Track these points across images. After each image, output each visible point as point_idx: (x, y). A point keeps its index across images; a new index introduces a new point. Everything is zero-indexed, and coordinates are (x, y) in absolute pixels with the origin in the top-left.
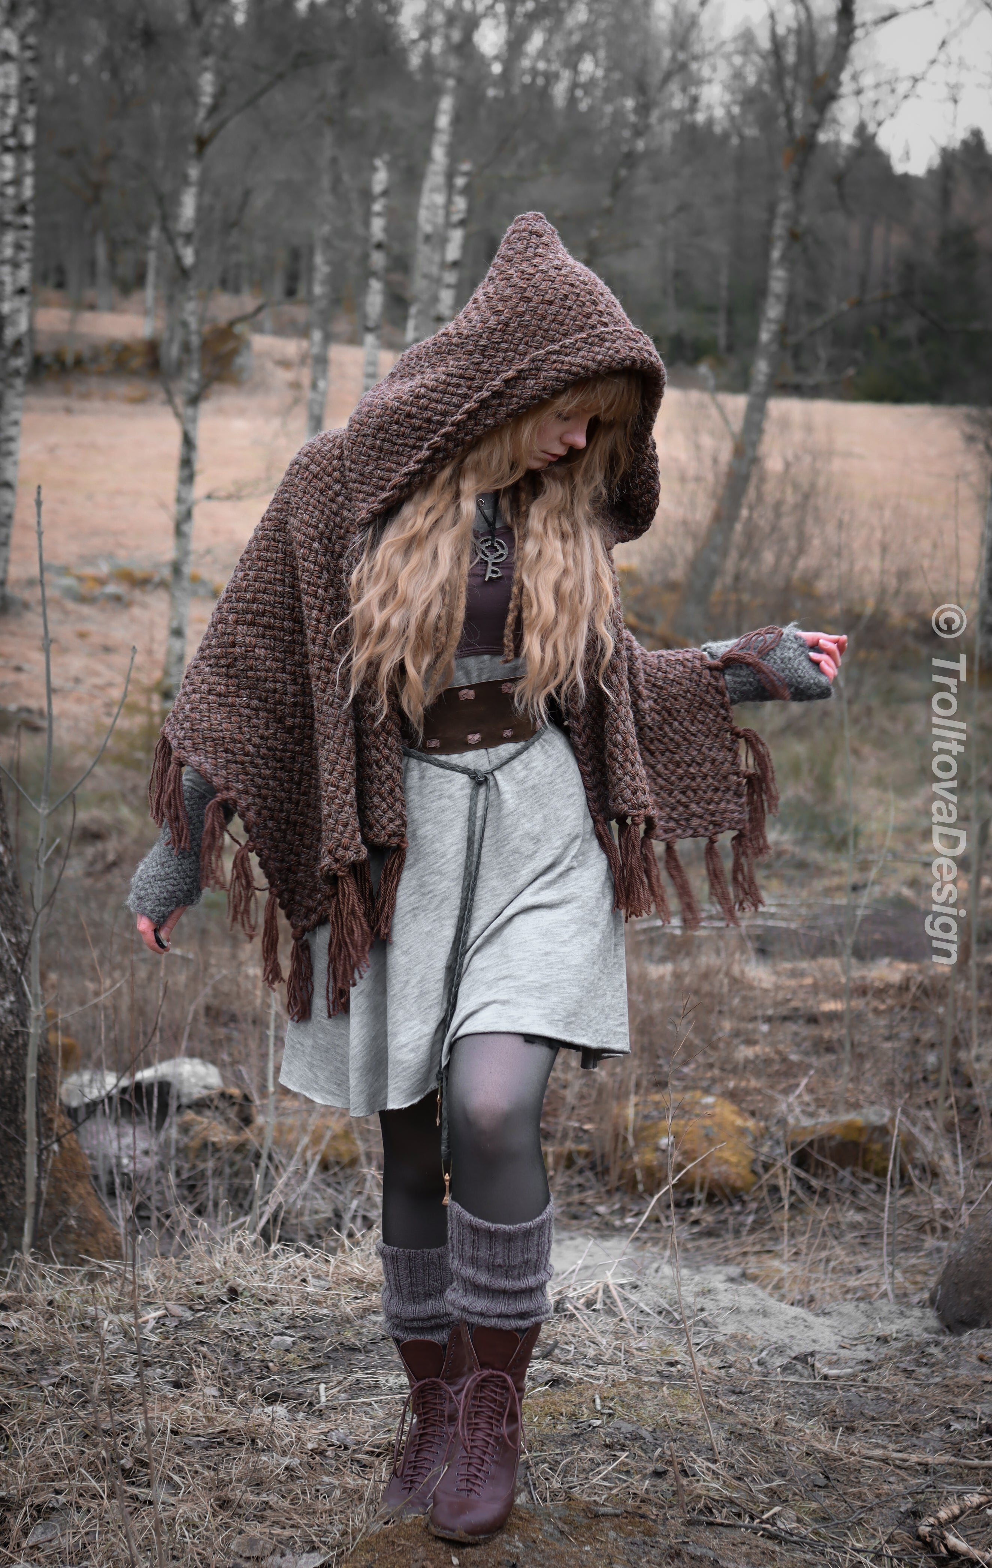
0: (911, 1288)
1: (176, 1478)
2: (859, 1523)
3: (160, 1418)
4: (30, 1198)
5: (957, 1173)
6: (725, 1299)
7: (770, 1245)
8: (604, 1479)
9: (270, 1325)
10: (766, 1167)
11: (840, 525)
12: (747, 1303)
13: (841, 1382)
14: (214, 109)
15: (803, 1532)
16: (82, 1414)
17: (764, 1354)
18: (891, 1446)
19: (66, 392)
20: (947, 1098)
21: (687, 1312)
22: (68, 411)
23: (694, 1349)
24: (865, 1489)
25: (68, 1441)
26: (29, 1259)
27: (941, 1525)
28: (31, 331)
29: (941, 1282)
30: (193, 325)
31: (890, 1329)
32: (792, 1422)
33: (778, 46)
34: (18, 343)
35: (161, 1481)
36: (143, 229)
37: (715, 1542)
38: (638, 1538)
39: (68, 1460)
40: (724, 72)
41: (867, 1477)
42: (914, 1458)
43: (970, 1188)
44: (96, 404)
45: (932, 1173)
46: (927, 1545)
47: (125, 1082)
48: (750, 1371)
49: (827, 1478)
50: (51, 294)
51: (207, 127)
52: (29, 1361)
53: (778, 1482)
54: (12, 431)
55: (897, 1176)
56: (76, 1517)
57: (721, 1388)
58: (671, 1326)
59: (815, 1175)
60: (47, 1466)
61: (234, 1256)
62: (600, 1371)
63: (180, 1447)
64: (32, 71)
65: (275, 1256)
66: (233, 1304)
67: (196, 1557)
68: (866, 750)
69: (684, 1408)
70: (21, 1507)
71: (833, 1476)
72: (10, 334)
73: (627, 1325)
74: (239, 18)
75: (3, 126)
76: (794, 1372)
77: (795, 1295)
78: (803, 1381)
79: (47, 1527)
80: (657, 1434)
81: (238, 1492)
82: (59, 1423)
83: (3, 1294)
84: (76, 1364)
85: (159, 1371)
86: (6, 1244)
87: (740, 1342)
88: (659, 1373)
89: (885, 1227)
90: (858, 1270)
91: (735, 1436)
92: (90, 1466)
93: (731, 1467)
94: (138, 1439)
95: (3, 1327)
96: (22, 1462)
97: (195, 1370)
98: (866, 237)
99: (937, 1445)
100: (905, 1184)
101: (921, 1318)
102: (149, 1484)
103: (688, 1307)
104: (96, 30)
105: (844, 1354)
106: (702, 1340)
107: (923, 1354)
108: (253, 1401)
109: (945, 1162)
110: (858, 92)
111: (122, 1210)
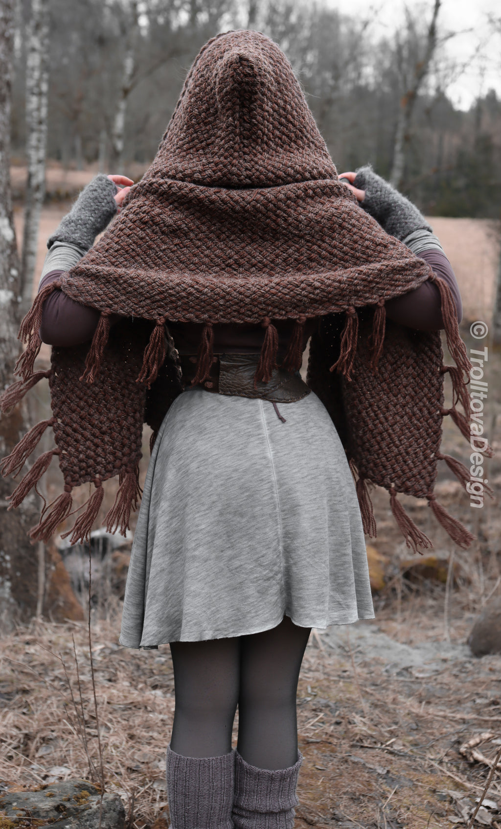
0: (458, 637)
1: (109, 725)
2: (432, 746)
3: (101, 696)
4: (41, 592)
5: (479, 582)
6: (370, 641)
7: (392, 616)
8: (312, 725)
10: (391, 578)
12: (380, 643)
13: (424, 681)
14: (133, 76)
15: (406, 750)
16: (65, 694)
17: (388, 667)
18: (448, 711)
20: (475, 546)
21: (352, 647)
23: (355, 665)
24: (435, 731)
25: (58, 707)
26: (40, 621)
27: (472, 747)
28: (45, 181)
29: (473, 633)
31: (448, 655)
32: (401, 698)
33: (400, 48)
34: (38, 188)
35: (102, 725)
36: (98, 132)
37: (364, 755)
38: (328, 754)
39: (58, 716)
40: (373, 61)
41: (436, 725)
42: (458, 716)
43: (486, 589)
45: (468, 582)
46: (464, 757)
48: (381, 675)
49: (417, 725)
50: (54, 163)
51: (129, 85)
52: (39, 669)
53: (394, 727)
54: (35, 228)
55: (452, 583)
56: (61, 743)
57: (367, 683)
58: (345, 654)
59: (414, 583)
60: (48, 719)
62: (310, 675)
63: (111, 710)
64: (46, 56)
67: (118, 762)
69: (350, 692)
70: (35, 738)
71: (420, 724)
72: (34, 182)
73: (324, 653)
74: (144, 33)
75: (31, 83)
76: (403, 675)
77: (404, 640)
78: (407, 679)
79: (48, 748)
80: (338, 704)
81: (138, 731)
82: (53, 698)
83: (28, 637)
84: (62, 671)
85: (101, 674)
86: (29, 614)
87: (377, 662)
88: (339, 676)
89: (446, 607)
90: (433, 628)
91: (375, 706)
92: (69, 719)
93: (372, 720)
94: (91, 706)
95: (27, 653)
96: (36, 717)
97: (118, 673)
98: (441, 139)
99: (470, 710)
100: (456, 586)
101: (463, 650)
102: (96, 728)
103: (353, 645)
104: (75, 36)
105: (426, 667)
106: (359, 660)
107: (464, 667)
108: (146, 688)
109: (475, 577)
110: (437, 71)
111: (85, 598)
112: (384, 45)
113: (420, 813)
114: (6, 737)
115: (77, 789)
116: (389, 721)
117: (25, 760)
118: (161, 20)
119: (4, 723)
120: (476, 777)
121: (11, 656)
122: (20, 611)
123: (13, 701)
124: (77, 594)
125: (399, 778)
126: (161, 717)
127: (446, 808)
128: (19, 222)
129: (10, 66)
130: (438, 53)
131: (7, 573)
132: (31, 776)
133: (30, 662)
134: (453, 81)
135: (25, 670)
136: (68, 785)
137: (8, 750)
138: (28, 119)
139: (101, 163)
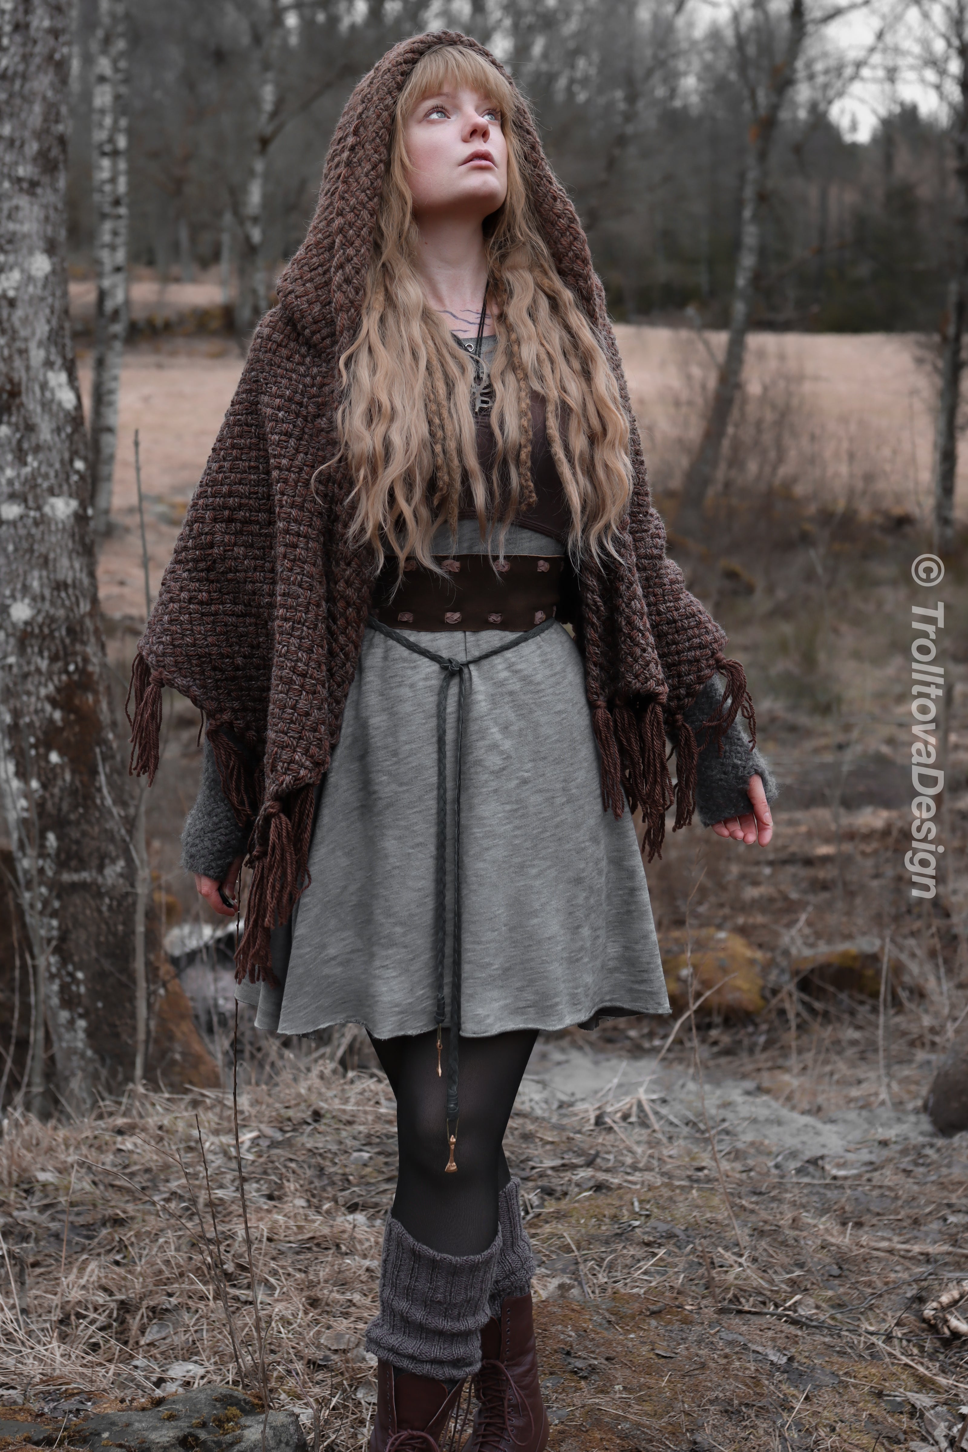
0: (905, 1097)
1: (272, 1280)
3: (257, 1227)
4: (141, 1036)
5: (941, 993)
6: (744, 1110)
7: (780, 1062)
8: (645, 1273)
9: (349, 1142)
10: (775, 992)
11: (813, 438)
12: (763, 1113)
13: (848, 1182)
14: (274, 114)
15: (823, 1317)
16: (189, 1225)
17: (780, 1158)
18: (896, 1239)
19: (157, 351)
20: (929, 926)
21: (711, 1123)
22: (160, 366)
23: (719, 1156)
24: (874, 1278)
25: (178, 1249)
26: (141, 1090)
27: (945, 1308)
28: (127, 302)
29: (932, 1091)
30: (262, 290)
31: (891, 1133)
32: (807, 1218)
33: (741, 41)
34: (116, 313)
35: (259, 1283)
36: (218, 214)
37: (745, 1328)
38: (676, 1326)
39: (179, 1266)
40: (696, 65)
41: (875, 1267)
42: (916, 1248)
43: (953, 1006)
44: (183, 360)
45: (919, 994)
46: (932, 1327)
47: (219, 933)
48: (768, 1174)
49: (840, 1268)
50: (143, 271)
51: (268, 130)
52: (141, 1180)
53: (798, 1273)
54: (113, 385)
55: (889, 998)
56: (186, 1316)
57: (744, 1190)
58: (698, 1135)
59: (817, 999)
60: (161, 1272)
61: (317, 1082)
62: (637, 1177)
63: (274, 1253)
64: (123, 90)
65: (352, 1082)
66: (316, 1125)
67: (291, 1351)
68: (844, 628)
69: (712, 1209)
70: (138, 1309)
71: (845, 1267)
72: (109, 305)
73: (659, 1135)
74: (294, 40)
75: (100, 135)
76: (808, 1174)
77: (806, 1106)
78: (816, 1182)
79: (162, 1326)
80: (690, 1232)
81: (326, 1292)
82: (170, 1233)
83: (120, 1121)
84: (184, 1181)
85: (255, 1185)
86: (120, 1077)
87: (759, 1148)
88: (689, 1177)
89: (881, 1043)
90: (859, 1082)
91: (759, 1233)
92: (197, 1271)
93: (755, 1260)
94: (239, 1247)
95: (120, 1150)
96: (139, 1269)
97: (286, 1184)
98: (824, 196)
99: (938, 1237)
100: (897, 1004)
101: (917, 1123)
102: (249, 1287)
103: (712, 1118)
104: (175, 54)
105: (850, 1156)
106: (726, 1147)
107: (920, 1155)
108: (337, 1210)
109: (931, 984)
110: (811, 77)
111: (221, 1044)
112: (715, 35)
113: (855, 1438)
114: (87, 1309)
115: (218, 1405)
116: (786, 1260)
117: (121, 1350)
118: (321, 17)
119: (83, 1282)
120: (957, 1366)
121: (92, 1156)
122: (104, 1073)
123: (96, 1240)
124: (207, 1039)
125: (813, 1369)
126: (367, 1263)
127: (905, 1427)
128: (86, 376)
129: (64, 110)
130: (811, 48)
131: (79, 1004)
132: (133, 1380)
133: (126, 1167)
134: (840, 94)
135: (117, 1183)
136: (202, 1396)
137: (89, 1332)
138: (97, 197)
139: (224, 267)
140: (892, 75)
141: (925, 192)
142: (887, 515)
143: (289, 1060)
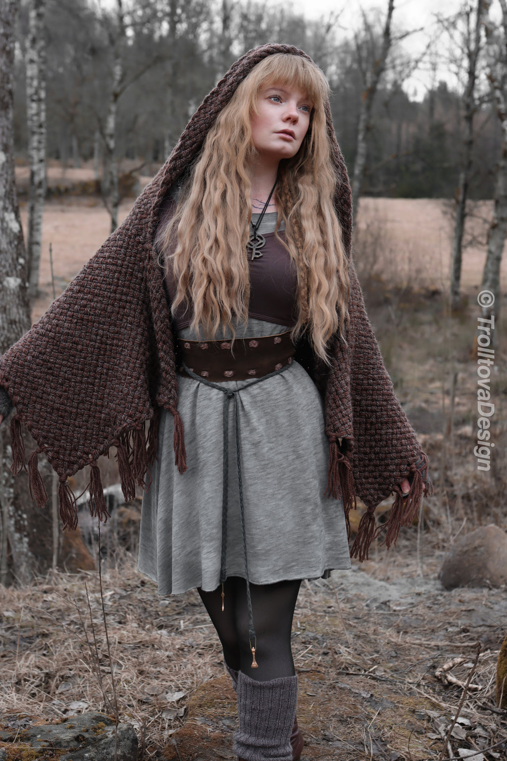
0: (430, 572)
1: (121, 662)
2: (410, 671)
3: (113, 637)
4: (56, 545)
5: (448, 523)
6: (352, 579)
8: (302, 657)
11: (391, 251)
12: (361, 580)
13: (401, 613)
14: (121, 81)
15: (388, 676)
16: (80, 636)
17: (368, 602)
18: (423, 639)
19: (61, 203)
20: (443, 491)
21: (335, 585)
22: (63, 211)
23: (339, 601)
24: (412, 658)
25: (74, 648)
26: (56, 571)
27: (446, 671)
28: (46, 178)
29: (443, 569)
30: (115, 173)
31: (422, 589)
32: (381, 630)
33: (359, 48)
34: (40, 184)
35: (114, 663)
36: (92, 133)
37: (350, 682)
38: (317, 681)
39: (75, 656)
40: (336, 60)
41: (413, 652)
42: (433, 643)
43: (453, 529)
44: (74, 208)
45: (437, 523)
46: (439, 680)
48: (362, 609)
49: (396, 653)
50: (54, 162)
51: (118, 90)
52: (56, 615)
53: (376, 655)
54: (39, 220)
55: (423, 525)
56: (79, 680)
57: (351, 617)
58: (329, 591)
60: (66, 659)
62: (299, 611)
63: (122, 649)
64: (43, 67)
66: (143, 588)
67: (130, 695)
68: (405, 345)
69: (335, 626)
70: (55, 676)
71: (398, 652)
72: (37, 179)
73: (310, 591)
74: (130, 43)
75: (30, 91)
76: (382, 609)
77: (381, 577)
78: (386, 612)
79: (66, 685)
80: (324, 637)
81: (147, 667)
82: (70, 640)
83: (45, 587)
84: (77, 615)
85: (112, 617)
86: (45, 565)
87: (359, 598)
88: (325, 611)
89: (418, 547)
90: (408, 565)
91: (358, 637)
92: (85, 658)
93: (356, 650)
94: (104, 646)
95: (45, 601)
96: (55, 657)
97: (128, 616)
98: (399, 128)
99: (443, 638)
100: (426, 527)
101: (435, 585)
102: (109, 666)
103: (336, 583)
104: (70, 49)
105: (403, 601)
106: (342, 597)
107: (436, 600)
108: (153, 628)
109: (443, 519)
110: (394, 67)
111: (95, 550)
112: (346, 44)
113: (402, 732)
114: (29, 677)
115: (94, 721)
116: (371, 650)
117: (46, 696)
118: (145, 31)
119: (27, 664)
120: (451, 698)
121: (31, 604)
122: (37, 564)
123: (34, 644)
124: (88, 547)
125: (382, 701)
126: (167, 653)
127: (425, 726)
128: (25, 216)
129: (11, 76)
130: (394, 51)
131: (24, 530)
132: (53, 710)
133: (48, 609)
134: (408, 76)
135: (44, 616)
136: (86, 717)
137: (31, 688)
138: (29, 123)
139: (96, 160)
140: (434, 67)
141: (449, 127)
142: (427, 289)
143: (129, 556)
